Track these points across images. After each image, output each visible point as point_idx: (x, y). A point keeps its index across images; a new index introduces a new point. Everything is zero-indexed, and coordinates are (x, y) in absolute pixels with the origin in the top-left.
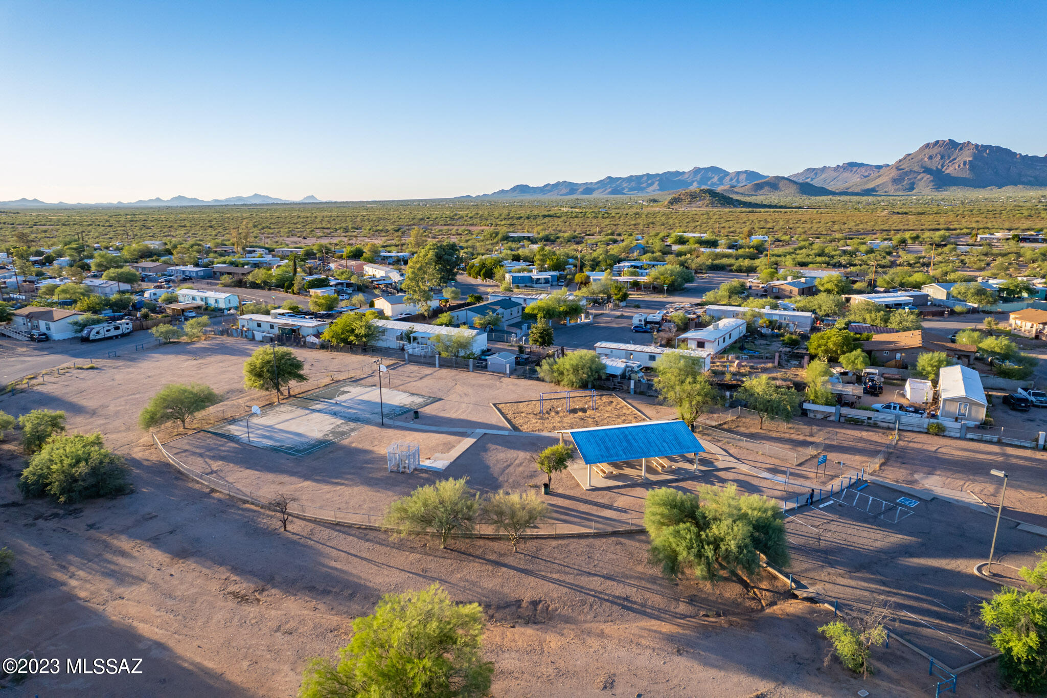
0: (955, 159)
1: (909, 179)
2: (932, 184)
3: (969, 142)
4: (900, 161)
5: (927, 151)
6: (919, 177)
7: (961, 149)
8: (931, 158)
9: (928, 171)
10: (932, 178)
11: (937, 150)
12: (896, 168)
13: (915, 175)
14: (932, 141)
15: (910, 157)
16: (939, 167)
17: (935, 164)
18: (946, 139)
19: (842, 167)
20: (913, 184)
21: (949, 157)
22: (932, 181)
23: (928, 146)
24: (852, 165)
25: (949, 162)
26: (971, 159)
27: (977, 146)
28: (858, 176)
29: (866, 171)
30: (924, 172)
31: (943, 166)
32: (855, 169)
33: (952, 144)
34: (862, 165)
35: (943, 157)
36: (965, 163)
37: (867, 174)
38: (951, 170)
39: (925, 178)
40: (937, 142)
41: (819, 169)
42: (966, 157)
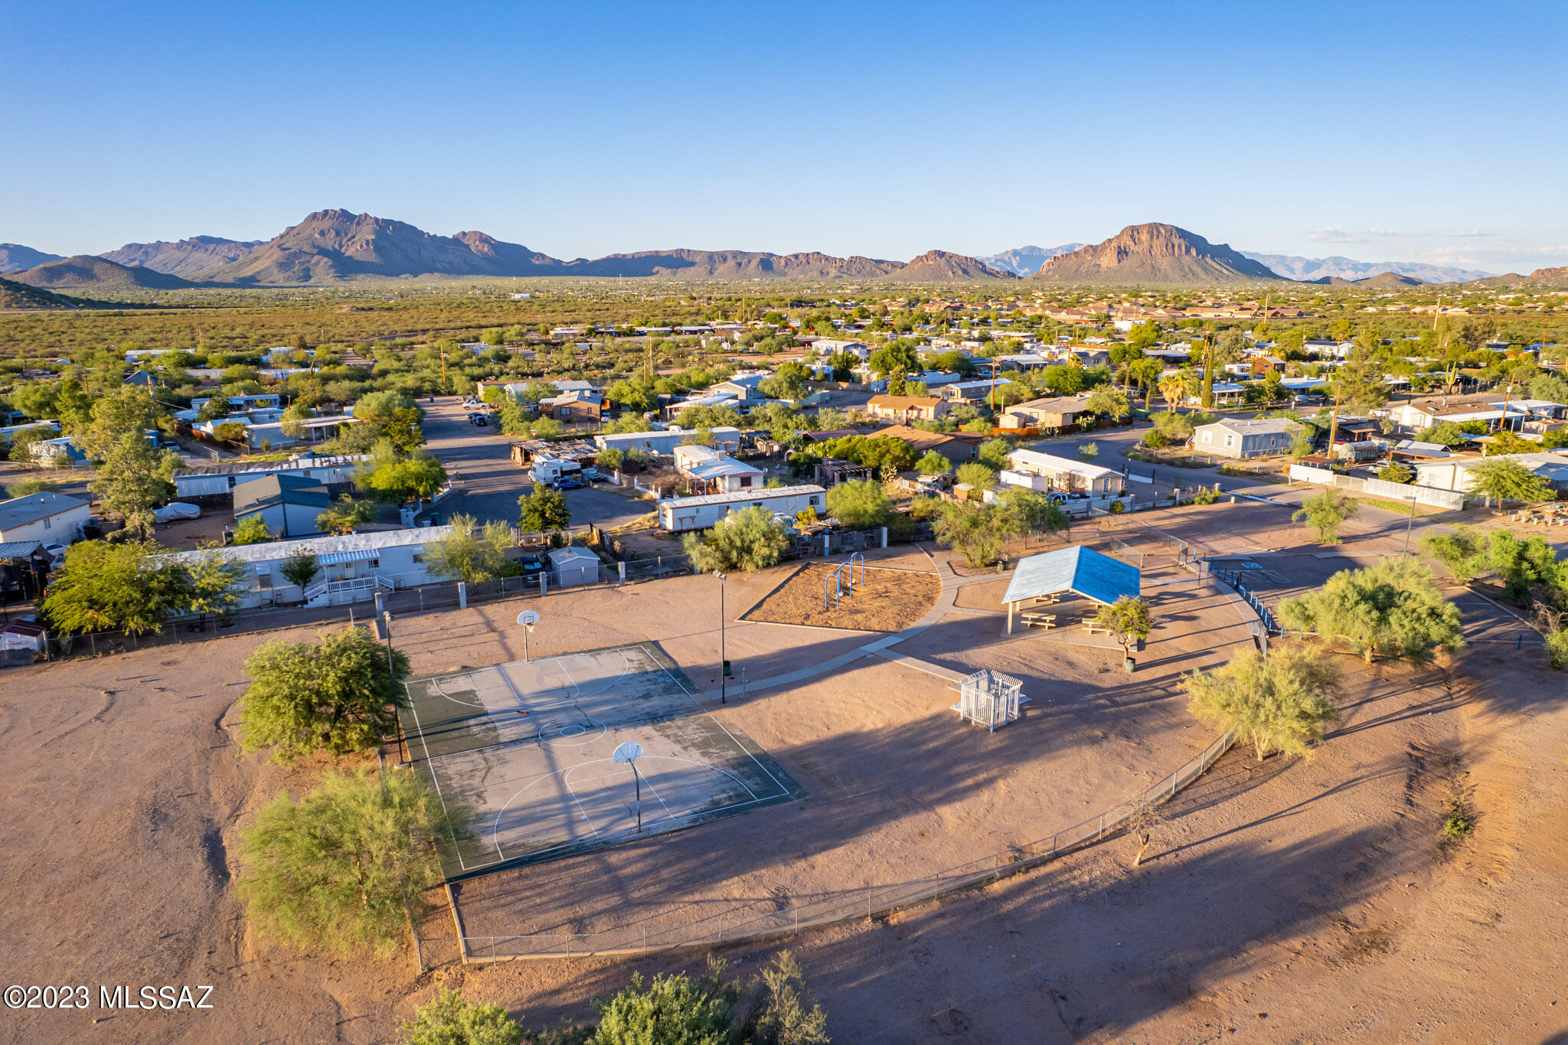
0: (354, 237)
1: (302, 264)
2: (333, 270)
3: (366, 215)
4: (282, 236)
5: (315, 223)
6: (313, 261)
7: (358, 224)
8: (322, 233)
9: (323, 252)
10: (330, 263)
11: (326, 224)
12: (279, 246)
13: (308, 258)
14: (320, 210)
15: (294, 232)
16: (337, 247)
17: (330, 242)
18: (337, 209)
19: (188, 243)
20: (308, 270)
21: (346, 234)
22: (332, 266)
23: (314, 216)
24: (204, 242)
25: (349, 240)
26: (373, 237)
27: (377, 220)
28: (218, 258)
29: (230, 250)
30: (318, 253)
31: (341, 246)
32: (211, 247)
33: (345, 216)
34: (220, 241)
35: (338, 234)
36: (367, 243)
37: (232, 255)
38: (351, 251)
39: (322, 263)
40: (326, 212)
42: (367, 234)
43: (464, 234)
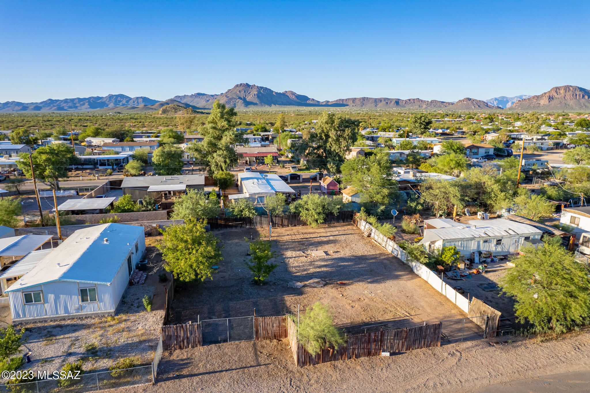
0: (250, 93)
1: (233, 102)
2: (243, 104)
3: (254, 85)
4: (226, 93)
5: (237, 88)
6: (237, 101)
7: (252, 88)
8: (240, 92)
9: (240, 98)
11: (241, 88)
12: (226, 96)
13: (235, 100)
14: (239, 84)
15: (230, 91)
16: (244, 96)
17: (242, 95)
18: (245, 83)
19: (194, 95)
20: (235, 104)
21: (248, 92)
22: (243, 103)
23: (237, 86)
24: (199, 95)
25: (248, 94)
26: (257, 93)
27: (258, 87)
28: (203, 100)
29: (207, 98)
30: (239, 98)
31: (246, 96)
32: (201, 96)
33: (248, 85)
34: (204, 94)
35: (245, 92)
36: (255, 95)
37: (208, 99)
38: (249, 98)
39: (240, 102)
40: (241, 84)
41: (182, 96)
42: (255, 92)
43: (286, 91)
